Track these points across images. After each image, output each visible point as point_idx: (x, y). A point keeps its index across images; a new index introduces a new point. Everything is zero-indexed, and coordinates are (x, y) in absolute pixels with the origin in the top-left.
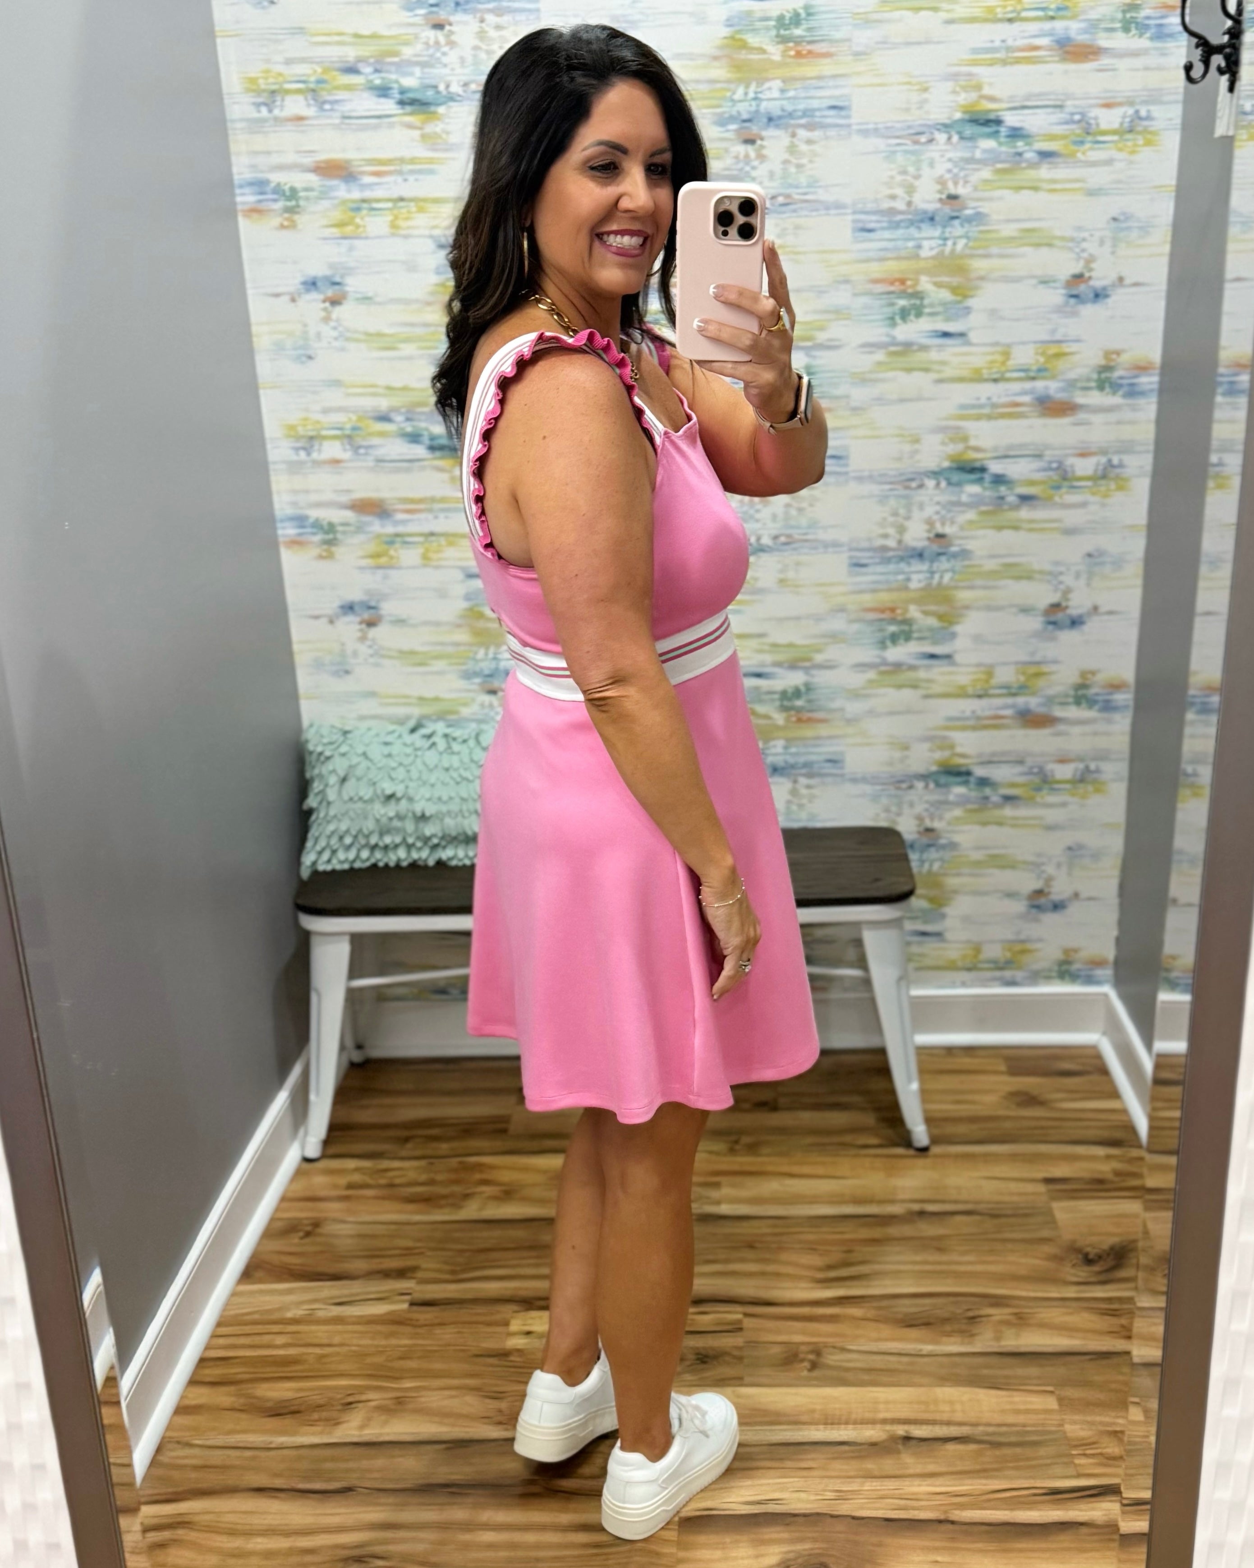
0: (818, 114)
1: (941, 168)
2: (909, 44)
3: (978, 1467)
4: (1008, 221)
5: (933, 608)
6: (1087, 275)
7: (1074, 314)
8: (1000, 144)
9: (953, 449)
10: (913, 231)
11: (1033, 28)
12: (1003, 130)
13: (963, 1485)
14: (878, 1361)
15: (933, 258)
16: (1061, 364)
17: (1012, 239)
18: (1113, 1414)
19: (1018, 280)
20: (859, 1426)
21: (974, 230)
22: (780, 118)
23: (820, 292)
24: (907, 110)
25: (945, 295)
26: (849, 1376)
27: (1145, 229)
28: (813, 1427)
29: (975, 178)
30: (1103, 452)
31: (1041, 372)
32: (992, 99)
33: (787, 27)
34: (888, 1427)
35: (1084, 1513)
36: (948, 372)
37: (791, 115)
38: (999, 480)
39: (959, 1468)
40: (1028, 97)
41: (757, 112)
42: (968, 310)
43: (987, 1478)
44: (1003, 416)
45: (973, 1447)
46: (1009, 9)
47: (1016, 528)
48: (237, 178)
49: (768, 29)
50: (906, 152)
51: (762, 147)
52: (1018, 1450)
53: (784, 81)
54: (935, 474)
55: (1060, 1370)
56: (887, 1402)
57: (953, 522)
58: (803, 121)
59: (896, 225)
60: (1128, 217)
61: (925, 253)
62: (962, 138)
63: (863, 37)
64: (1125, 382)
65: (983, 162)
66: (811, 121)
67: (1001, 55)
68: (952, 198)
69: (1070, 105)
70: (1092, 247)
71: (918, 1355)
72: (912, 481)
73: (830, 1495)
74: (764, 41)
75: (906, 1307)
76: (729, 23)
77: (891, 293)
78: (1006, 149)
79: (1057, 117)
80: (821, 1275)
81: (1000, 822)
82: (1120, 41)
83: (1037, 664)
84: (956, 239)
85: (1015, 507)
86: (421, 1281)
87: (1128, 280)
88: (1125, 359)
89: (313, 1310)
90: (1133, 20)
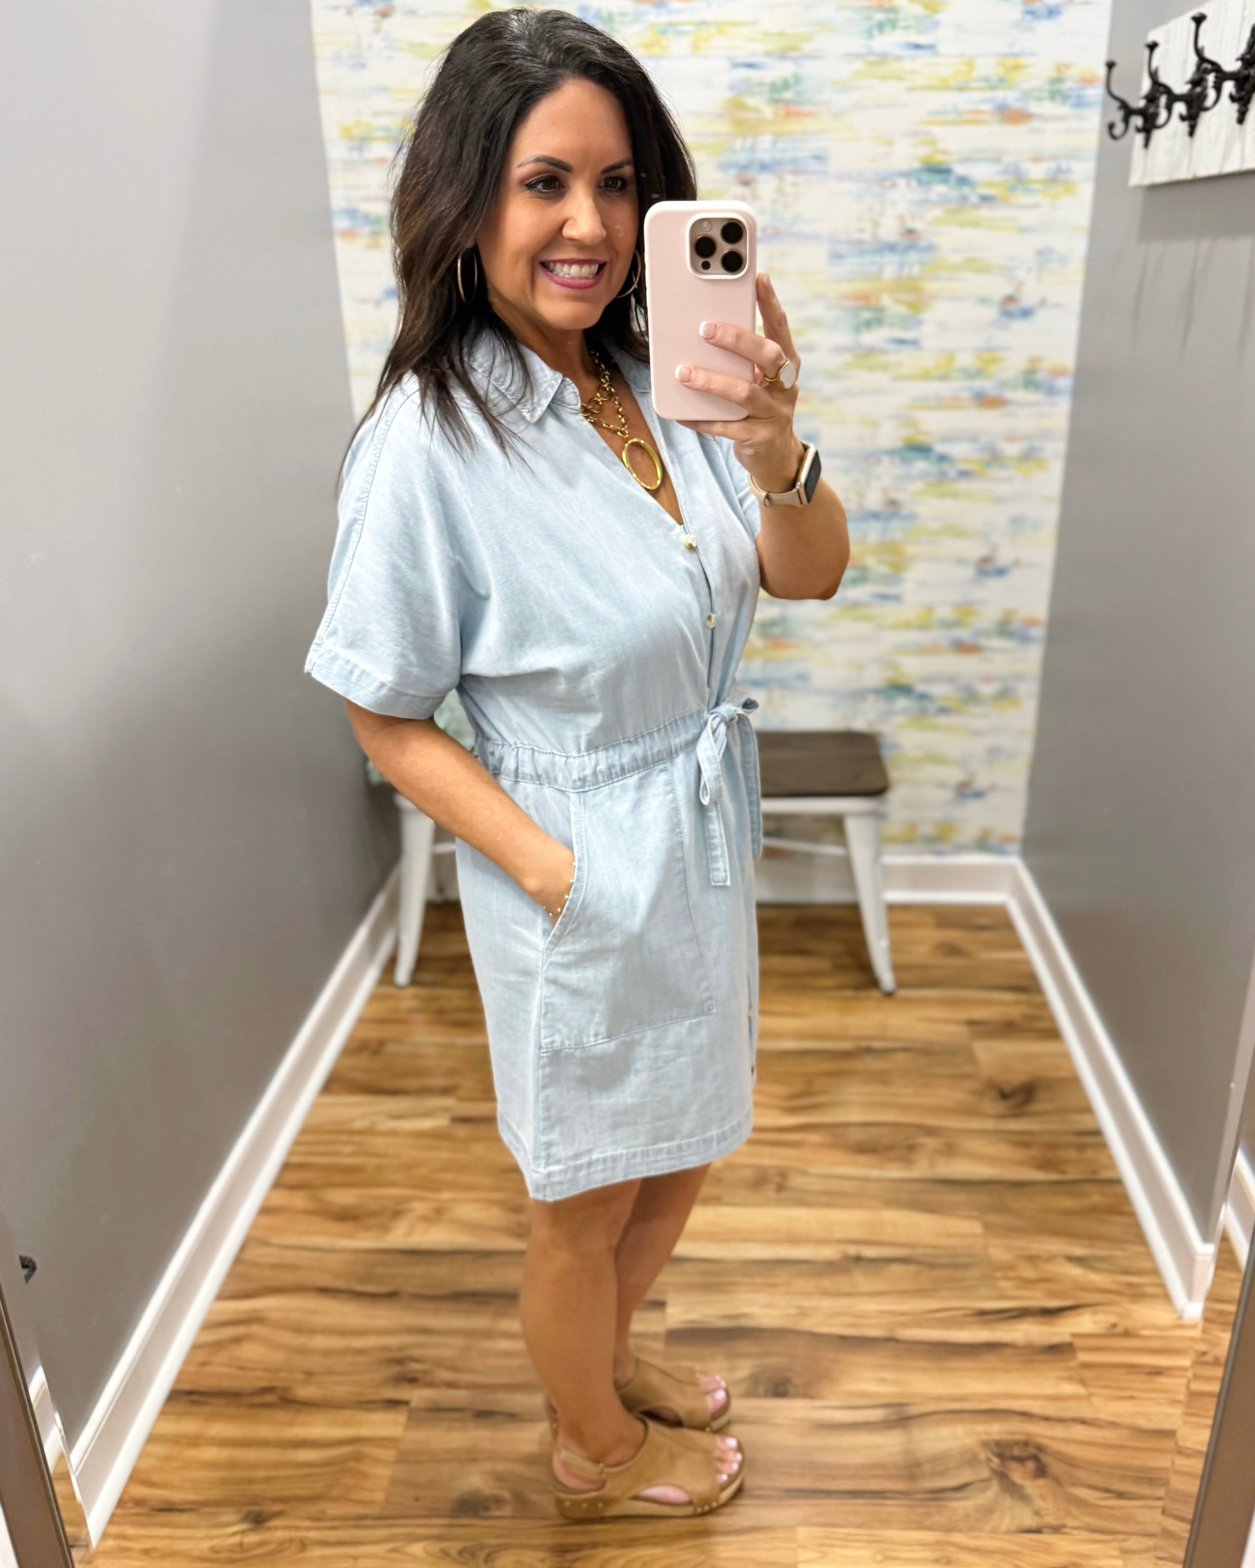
0: (802, 162)
1: (902, 208)
2: (878, 106)
3: (919, 1287)
4: (955, 251)
5: (886, 558)
6: (1017, 295)
7: (1006, 328)
8: (950, 188)
9: (906, 433)
10: (877, 259)
11: (978, 95)
12: (952, 178)
13: (906, 1305)
14: (833, 1185)
15: (893, 280)
16: (995, 367)
17: (957, 266)
19: (961, 299)
20: (817, 1246)
21: (927, 258)
22: (771, 165)
23: (804, 304)
24: (875, 160)
25: (902, 310)
26: (810, 1198)
27: (1064, 260)
28: (780, 1245)
29: (929, 215)
30: (1026, 438)
31: (978, 373)
32: (944, 152)
33: (778, 91)
34: (842, 1247)
35: (1005, 1334)
36: (904, 371)
37: (780, 163)
38: (943, 458)
39: (902, 1288)
40: (974, 151)
41: (752, 161)
42: (920, 323)
43: (924, 1298)
44: (945, 407)
45: (913, 1268)
46: (960, 79)
47: (955, 495)
48: (334, 206)
49: (763, 92)
50: (874, 194)
51: (756, 187)
52: (951, 1272)
53: (776, 135)
54: (891, 453)
55: (982, 1198)
56: (840, 1223)
57: (904, 491)
58: (790, 168)
59: (862, 253)
60: (1050, 251)
61: (886, 275)
62: (920, 183)
63: (840, 101)
64: (1045, 383)
65: (937, 203)
66: (797, 167)
67: (952, 117)
68: (910, 232)
69: (1006, 159)
70: (1021, 274)
71: (866, 1180)
72: (871, 457)
73: (793, 1311)
74: (758, 102)
75: (856, 1135)
76: (732, 87)
77: (856, 307)
78: (954, 193)
79: (996, 167)
80: (786, 1104)
81: (935, 728)
82: (1046, 108)
83: (969, 604)
84: (912, 265)
85: (955, 480)
86: (460, 1099)
87: (1050, 302)
88: (1046, 365)
89: (374, 1123)
90: (1058, 91)
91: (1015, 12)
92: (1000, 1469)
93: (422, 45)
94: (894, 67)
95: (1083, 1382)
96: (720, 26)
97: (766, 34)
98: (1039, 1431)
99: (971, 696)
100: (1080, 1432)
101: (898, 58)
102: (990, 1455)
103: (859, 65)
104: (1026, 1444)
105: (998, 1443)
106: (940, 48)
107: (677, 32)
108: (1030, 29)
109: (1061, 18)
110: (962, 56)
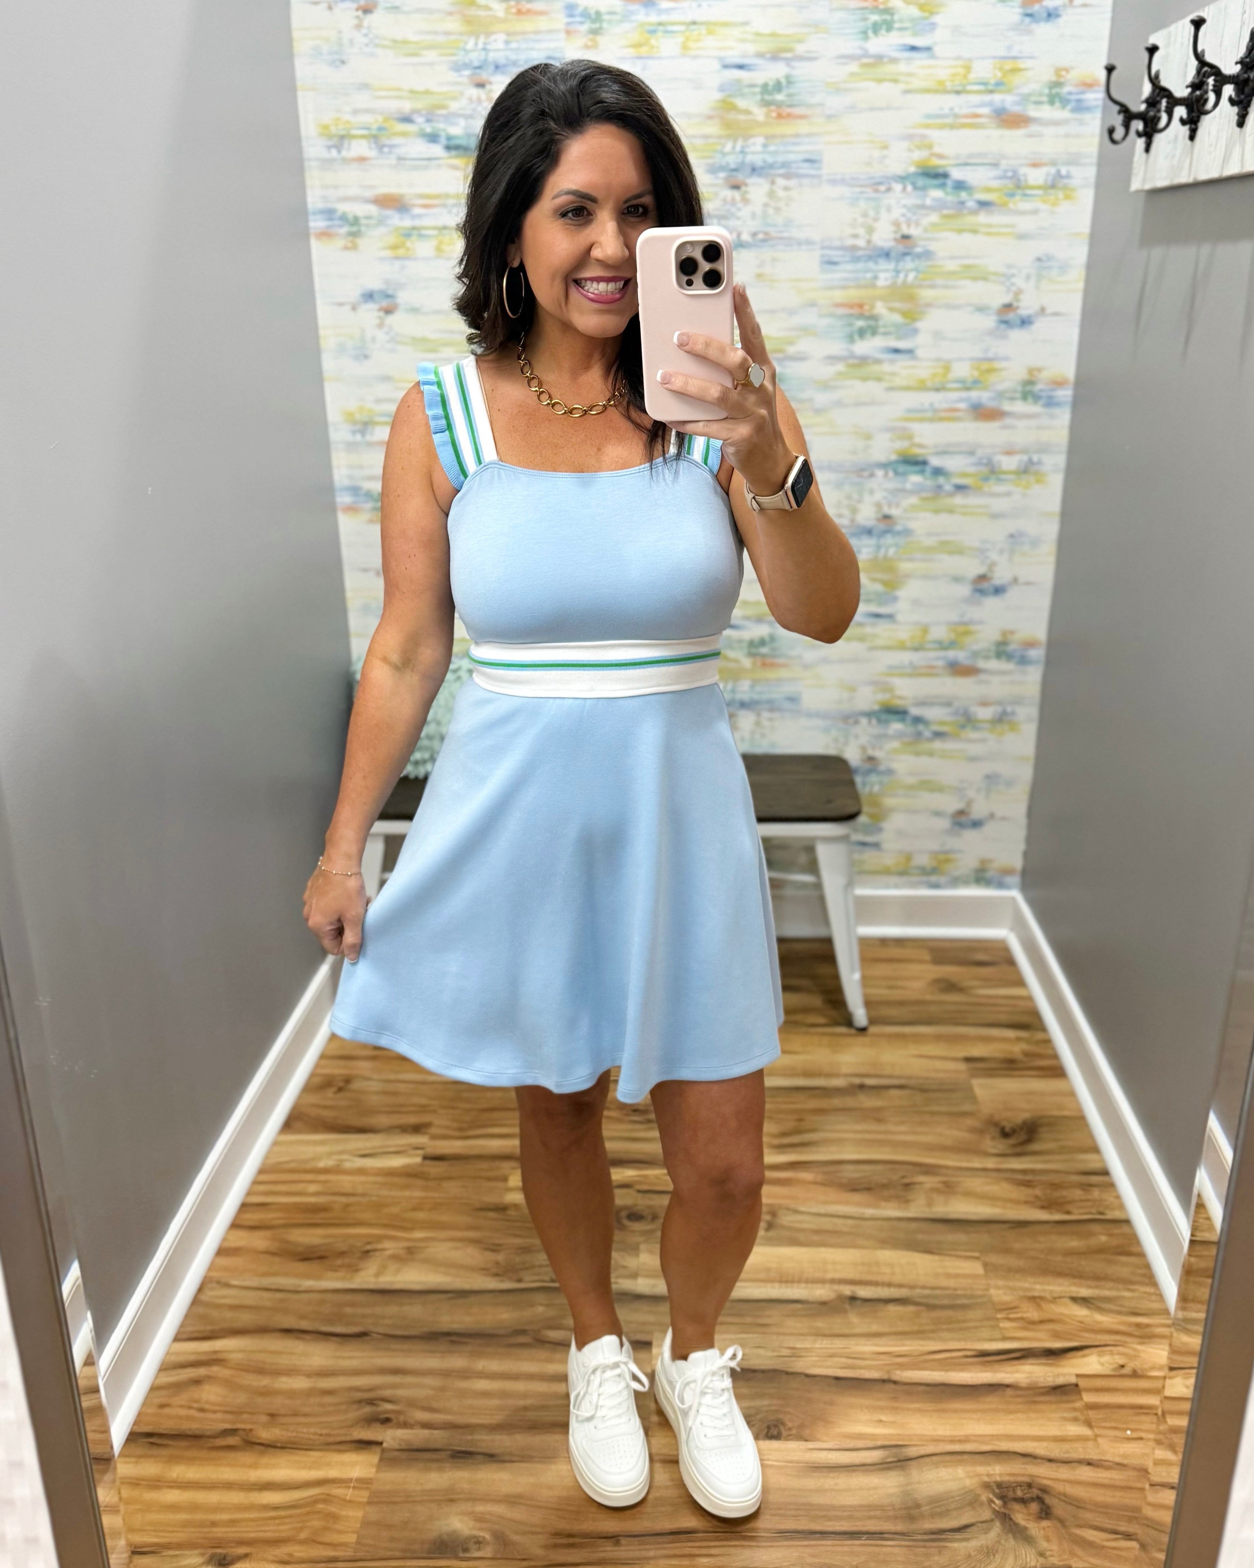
0: (794, 165)
1: (897, 213)
2: (872, 109)
3: (916, 1328)
4: (952, 258)
5: (879, 576)
6: (1015, 304)
7: (1004, 337)
8: (947, 194)
9: (900, 445)
10: (871, 265)
11: (975, 99)
12: (949, 182)
13: (904, 1345)
14: (825, 1223)
15: (888, 287)
16: (992, 378)
17: (954, 273)
18: (1032, 1280)
19: (957, 307)
20: (810, 1285)
21: (922, 264)
22: (762, 168)
24: (869, 164)
25: (897, 318)
26: (802, 1237)
27: (1064, 268)
28: (769, 1285)
29: (925, 221)
30: (1024, 451)
31: (976, 384)
32: (940, 156)
33: (770, 93)
34: (836, 1287)
35: (1009, 1375)
36: (898, 382)
37: (771, 166)
38: (938, 472)
39: (900, 1329)
40: (971, 156)
41: (743, 164)
42: (916, 331)
43: (923, 1339)
44: (942, 419)
45: (911, 1309)
46: (957, 82)
47: (951, 510)
48: (310, 206)
49: (754, 94)
50: (868, 199)
51: (746, 192)
52: (949, 1313)
53: (767, 137)
54: (884, 466)
55: (983, 1237)
56: (834, 1263)
57: (898, 505)
58: (781, 171)
59: (856, 259)
60: (1050, 258)
61: (881, 283)
62: (915, 188)
63: (834, 103)
64: (1044, 394)
65: (932, 209)
66: (788, 171)
67: (948, 121)
68: (905, 237)
69: (1004, 164)
70: (1019, 282)
71: (861, 1218)
72: (864, 471)
73: (786, 1352)
74: (751, 105)
75: (851, 1172)
76: (721, 89)
77: (850, 315)
78: (950, 198)
79: (993, 173)
80: (776, 1142)
81: (931, 754)
82: (1046, 112)
83: (966, 624)
84: (907, 272)
85: (951, 495)
86: (434, 1137)
87: (1049, 311)
88: (1045, 375)
89: (341, 1161)
90: (1058, 95)
91: (1014, 14)
92: (1003, 1510)
93: (405, 42)
94: (889, 69)
95: (1089, 1424)
96: (711, 26)
97: (758, 34)
98: (1043, 1473)
99: (968, 721)
100: (1086, 1473)
101: (894, 61)
102: (991, 1496)
103: (854, 67)
104: (1030, 1485)
105: (999, 1485)
106: (937, 50)
107: (667, 32)
108: (1029, 32)
109: (1061, 21)
110: (958, 58)
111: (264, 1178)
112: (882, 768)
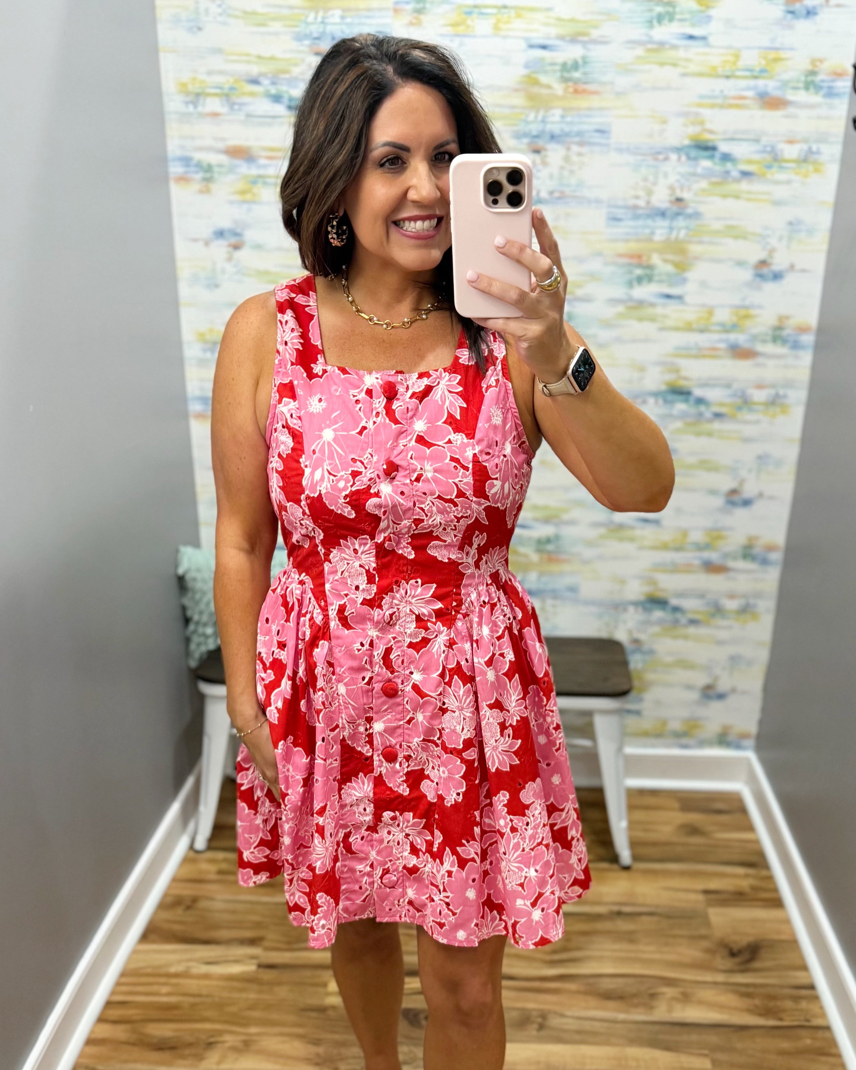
0: (587, 135)
1: (672, 179)
2: (655, 88)
4: (718, 219)
6: (769, 261)
7: (759, 288)
8: (715, 164)
9: (669, 377)
10: (649, 222)
11: (743, 83)
12: (717, 155)
14: (587, 1025)
15: (663, 242)
16: (748, 323)
17: (718, 232)
19: (720, 261)
21: (693, 223)
22: (560, 136)
23: (580, 260)
24: (650, 136)
25: (669, 268)
26: (566, 1035)
27: (811, 231)
29: (696, 187)
30: (773, 386)
31: (734, 327)
32: (711, 132)
33: (568, 71)
36: (670, 323)
37: (567, 135)
38: (700, 401)
40: (737, 132)
41: (543, 132)
42: (684, 281)
44: (704, 356)
46: (727, 69)
47: (710, 434)
48: (170, 154)
49: (555, 71)
50: (649, 166)
51: (545, 156)
53: (564, 110)
54: (655, 394)
55: (714, 1039)
56: (592, 1057)
58: (576, 139)
59: (636, 217)
60: (799, 222)
61: (657, 238)
62: (689, 158)
63: (622, 82)
64: (791, 338)
65: (703, 176)
66: (582, 139)
67: (719, 101)
68: (679, 200)
69: (764, 140)
70: (774, 242)
71: (615, 1022)
74: (550, 80)
75: (607, 984)
76: (527, 67)
77: (630, 265)
78: (718, 168)
79: (755, 147)
80: (548, 958)
81: (686, 637)
82: (802, 96)
83: (718, 530)
84: (679, 229)
85: (710, 421)
86: (267, 949)
87: (798, 267)
88: (792, 322)
89: (189, 968)
90: (812, 82)
91: (777, 11)
93: (254, 13)
94: (670, 54)
96: (519, 10)
97: (560, 20)
99: (718, 611)
101: (674, 47)
103: (640, 51)
106: (711, 40)
107: (482, 14)
108: (790, 27)
109: (818, 18)
110: (730, 47)
111: (124, 980)
112: (645, 647)
